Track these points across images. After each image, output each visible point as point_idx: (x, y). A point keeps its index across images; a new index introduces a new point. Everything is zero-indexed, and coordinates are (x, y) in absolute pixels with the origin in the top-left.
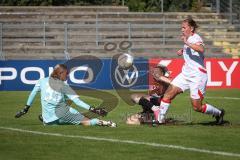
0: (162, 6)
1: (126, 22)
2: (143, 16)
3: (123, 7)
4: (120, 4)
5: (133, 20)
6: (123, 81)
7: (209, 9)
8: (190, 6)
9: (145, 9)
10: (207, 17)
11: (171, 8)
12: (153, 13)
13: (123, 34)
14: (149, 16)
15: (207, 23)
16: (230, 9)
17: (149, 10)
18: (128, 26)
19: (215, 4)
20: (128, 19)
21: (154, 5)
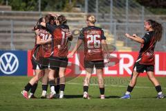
0: (40, 6)
1: (9, 20)
2: (23, 15)
3: (7, 7)
4: (5, 4)
5: (15, 17)
6: (6, 68)
7: (78, 9)
8: (63, 6)
9: (25, 8)
10: (77, 16)
11: (46, 8)
12: (32, 12)
13: (7, 29)
14: (28, 15)
15: (77, 21)
16: (96, 10)
17: (29, 10)
18: (11, 22)
19: (83, 5)
20: (11, 17)
21: (33, 5)
